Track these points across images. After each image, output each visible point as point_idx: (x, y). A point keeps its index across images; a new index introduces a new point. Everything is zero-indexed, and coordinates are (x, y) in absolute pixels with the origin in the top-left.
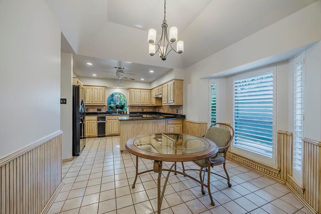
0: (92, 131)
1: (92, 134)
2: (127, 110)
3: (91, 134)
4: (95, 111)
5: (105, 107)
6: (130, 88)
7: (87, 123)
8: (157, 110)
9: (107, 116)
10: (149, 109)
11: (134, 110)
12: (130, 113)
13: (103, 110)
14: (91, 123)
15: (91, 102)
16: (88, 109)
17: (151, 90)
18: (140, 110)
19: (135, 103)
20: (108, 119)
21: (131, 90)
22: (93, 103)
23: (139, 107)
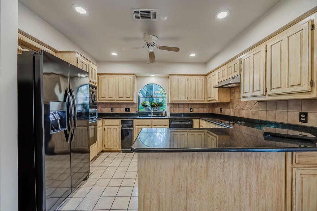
0: (113, 142)
1: (114, 147)
2: (167, 110)
3: (112, 147)
4: (122, 110)
5: (135, 106)
6: (170, 75)
7: (107, 130)
8: (217, 111)
9: (135, 121)
10: (202, 109)
11: (177, 111)
12: (172, 115)
13: (133, 109)
14: (112, 129)
15: (114, 99)
16: (113, 108)
17: (206, 75)
18: (187, 110)
19: (179, 99)
20: (136, 124)
21: (173, 77)
22: (118, 99)
23: (186, 106)
